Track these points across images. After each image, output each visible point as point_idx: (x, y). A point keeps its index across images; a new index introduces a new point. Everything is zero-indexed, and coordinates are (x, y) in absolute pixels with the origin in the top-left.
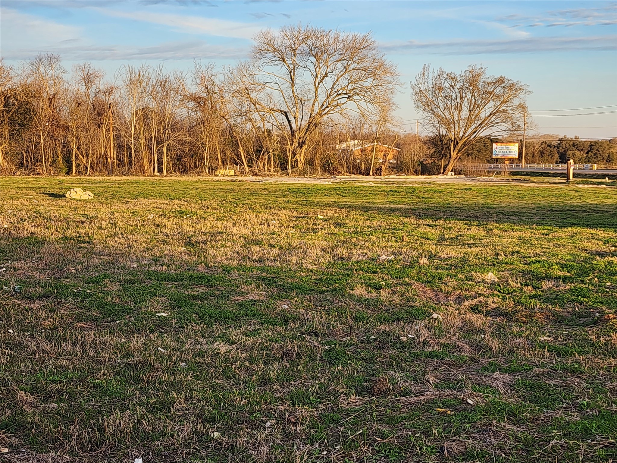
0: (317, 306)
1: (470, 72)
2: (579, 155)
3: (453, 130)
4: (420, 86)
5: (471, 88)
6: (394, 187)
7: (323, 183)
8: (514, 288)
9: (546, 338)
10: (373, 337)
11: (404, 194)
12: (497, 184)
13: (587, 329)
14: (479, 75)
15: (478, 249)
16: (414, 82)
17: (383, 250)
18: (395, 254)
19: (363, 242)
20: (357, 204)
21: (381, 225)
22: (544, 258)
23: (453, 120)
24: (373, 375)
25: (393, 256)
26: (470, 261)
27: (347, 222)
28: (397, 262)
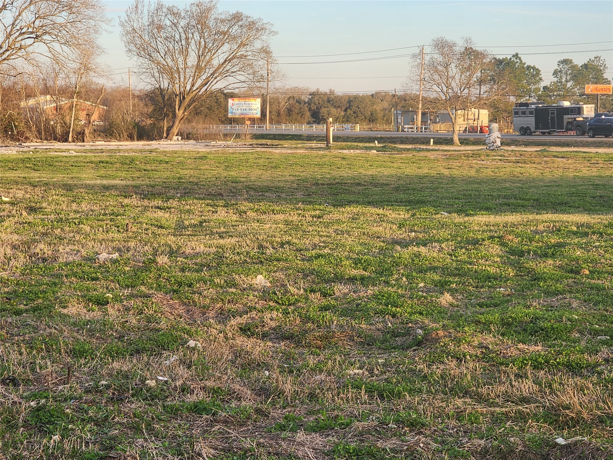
0: (12, 335)
1: (198, 5)
2: (335, 113)
3: (178, 81)
4: (132, 23)
5: (199, 27)
6: (104, 157)
7: (5, 152)
8: (296, 297)
9: (357, 371)
10: (104, 382)
11: (118, 165)
12: (238, 150)
13: (410, 353)
14: (209, 10)
15: (233, 240)
16: (124, 17)
17: (101, 244)
18: (119, 250)
19: (72, 235)
20: (55, 180)
21: (93, 209)
22: (327, 251)
23: (178, 68)
24: (111, 448)
25: (117, 254)
26: (227, 258)
27: (44, 205)
28: (125, 263)
